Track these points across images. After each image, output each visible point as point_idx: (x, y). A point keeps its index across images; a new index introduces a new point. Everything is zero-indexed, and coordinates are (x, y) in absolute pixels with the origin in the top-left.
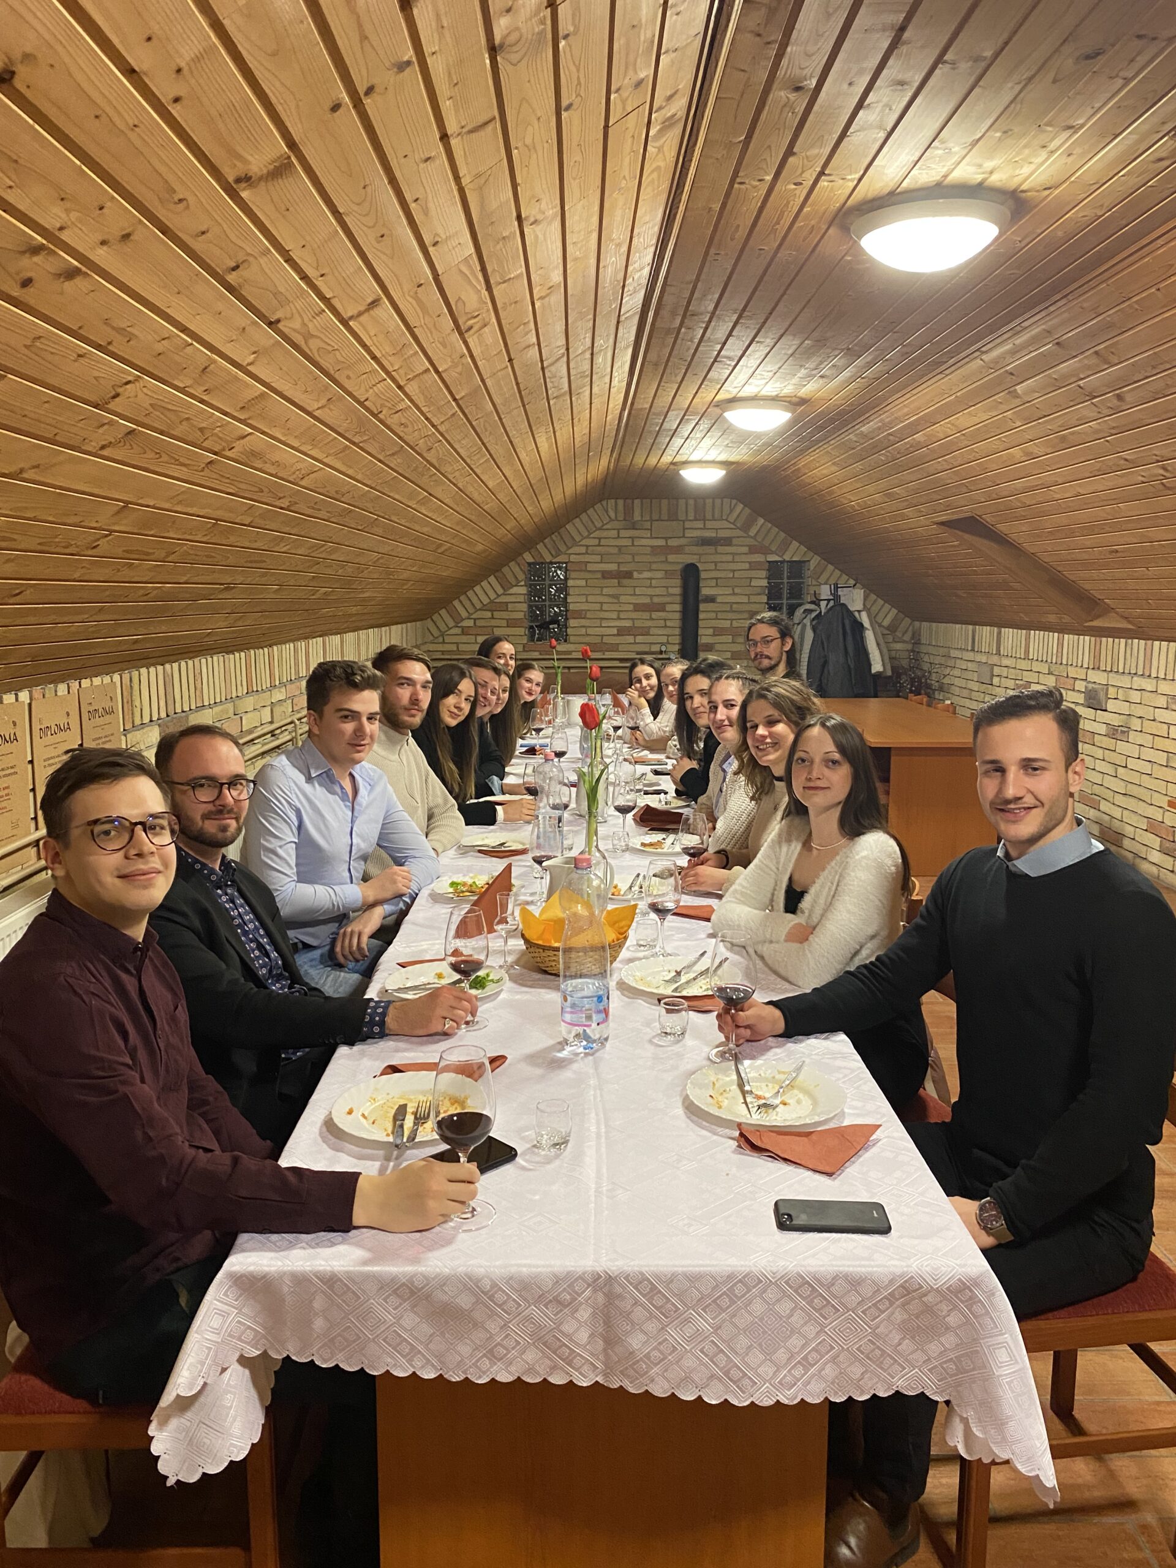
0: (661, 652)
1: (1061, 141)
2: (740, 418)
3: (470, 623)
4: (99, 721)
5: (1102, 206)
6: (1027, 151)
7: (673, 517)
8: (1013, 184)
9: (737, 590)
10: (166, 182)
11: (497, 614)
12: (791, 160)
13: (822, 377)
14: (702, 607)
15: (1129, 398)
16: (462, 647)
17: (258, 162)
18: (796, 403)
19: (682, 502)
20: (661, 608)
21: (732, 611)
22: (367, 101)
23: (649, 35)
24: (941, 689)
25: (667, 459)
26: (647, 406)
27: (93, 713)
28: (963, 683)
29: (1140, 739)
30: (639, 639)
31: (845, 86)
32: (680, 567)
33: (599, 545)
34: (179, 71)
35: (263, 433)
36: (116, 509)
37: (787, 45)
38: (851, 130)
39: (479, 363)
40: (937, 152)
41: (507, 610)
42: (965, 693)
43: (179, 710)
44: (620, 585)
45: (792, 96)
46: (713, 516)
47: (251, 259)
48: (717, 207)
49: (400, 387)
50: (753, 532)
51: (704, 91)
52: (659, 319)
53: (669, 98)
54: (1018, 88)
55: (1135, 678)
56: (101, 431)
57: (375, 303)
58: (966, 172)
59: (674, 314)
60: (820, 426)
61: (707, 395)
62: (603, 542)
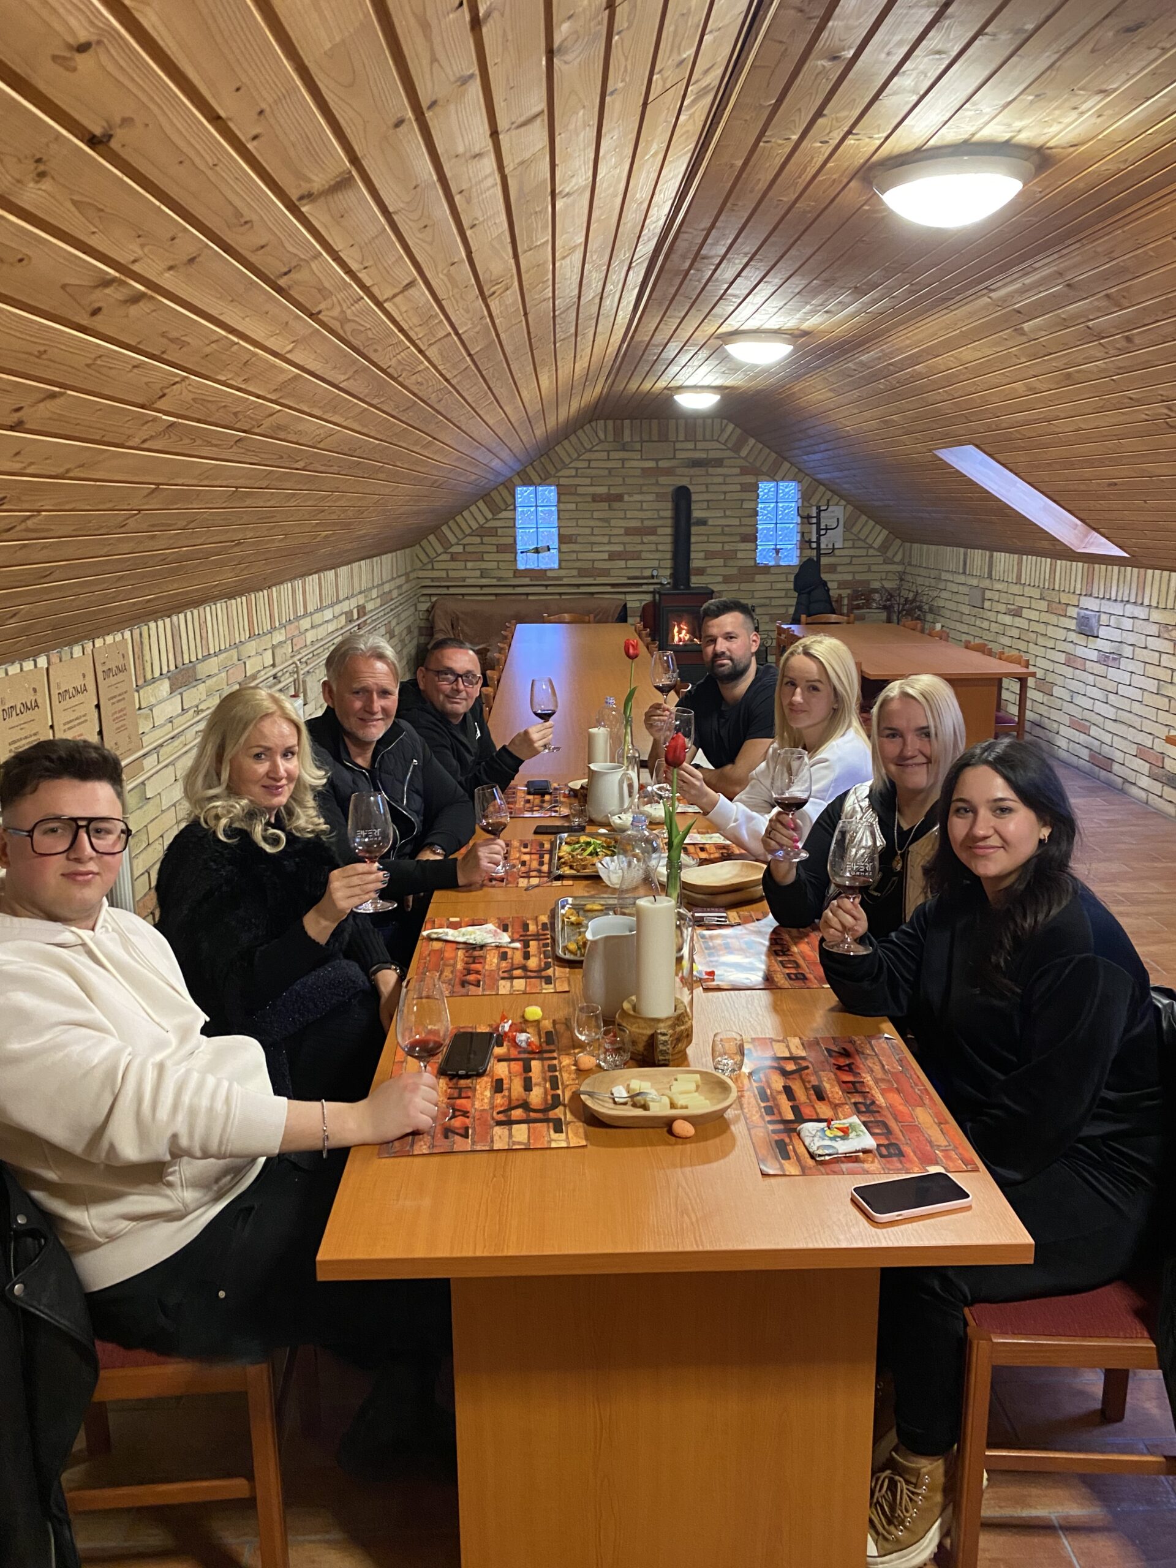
0: (653, 577)
1: (1094, 103)
2: (741, 351)
3: (460, 549)
4: (112, 680)
5: (1126, 160)
6: (1057, 112)
7: (663, 438)
8: (1039, 142)
9: (728, 513)
10: (235, 207)
11: (486, 539)
12: (821, 121)
13: (827, 312)
14: (694, 530)
15: (1137, 340)
16: (452, 574)
17: (319, 181)
18: (796, 336)
19: (672, 423)
20: (652, 531)
21: (723, 534)
22: (428, 115)
23: (696, 19)
24: (931, 611)
25: (661, 384)
26: (647, 339)
27: (107, 673)
28: (952, 606)
29: (1131, 666)
30: (631, 564)
31: (883, 56)
32: (670, 489)
33: (589, 467)
34: (261, 112)
35: (290, 408)
36: (146, 492)
37: (828, 21)
38: (884, 94)
39: (497, 321)
40: (968, 111)
41: (496, 536)
42: (956, 616)
43: (186, 661)
44: (610, 509)
45: (827, 64)
46: (704, 436)
47: (302, 263)
48: (739, 163)
49: (420, 351)
50: (744, 453)
51: (741, 61)
52: (668, 263)
53: (707, 72)
54: (1056, 56)
55: (1128, 606)
56: (145, 428)
57: (411, 284)
58: (996, 131)
59: (684, 257)
60: (820, 355)
61: (709, 328)
62: (593, 464)
